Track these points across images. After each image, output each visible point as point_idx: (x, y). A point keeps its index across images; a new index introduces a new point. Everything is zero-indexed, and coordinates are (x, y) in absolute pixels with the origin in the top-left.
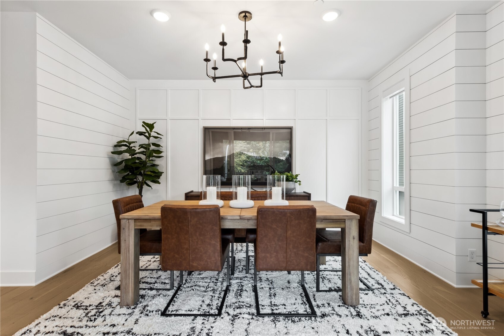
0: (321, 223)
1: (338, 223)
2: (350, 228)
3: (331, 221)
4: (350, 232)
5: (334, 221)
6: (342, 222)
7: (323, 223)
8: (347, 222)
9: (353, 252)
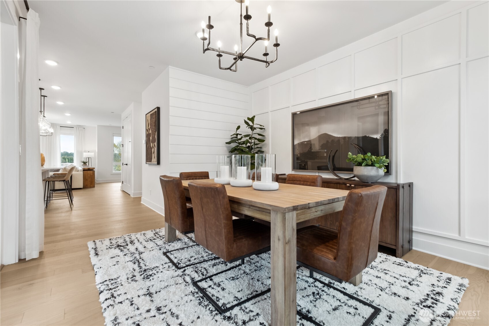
0: (249, 209)
1: (264, 213)
2: (275, 224)
3: (258, 209)
4: (275, 229)
5: (261, 210)
6: (267, 213)
7: (251, 209)
8: (272, 214)
9: (278, 258)
